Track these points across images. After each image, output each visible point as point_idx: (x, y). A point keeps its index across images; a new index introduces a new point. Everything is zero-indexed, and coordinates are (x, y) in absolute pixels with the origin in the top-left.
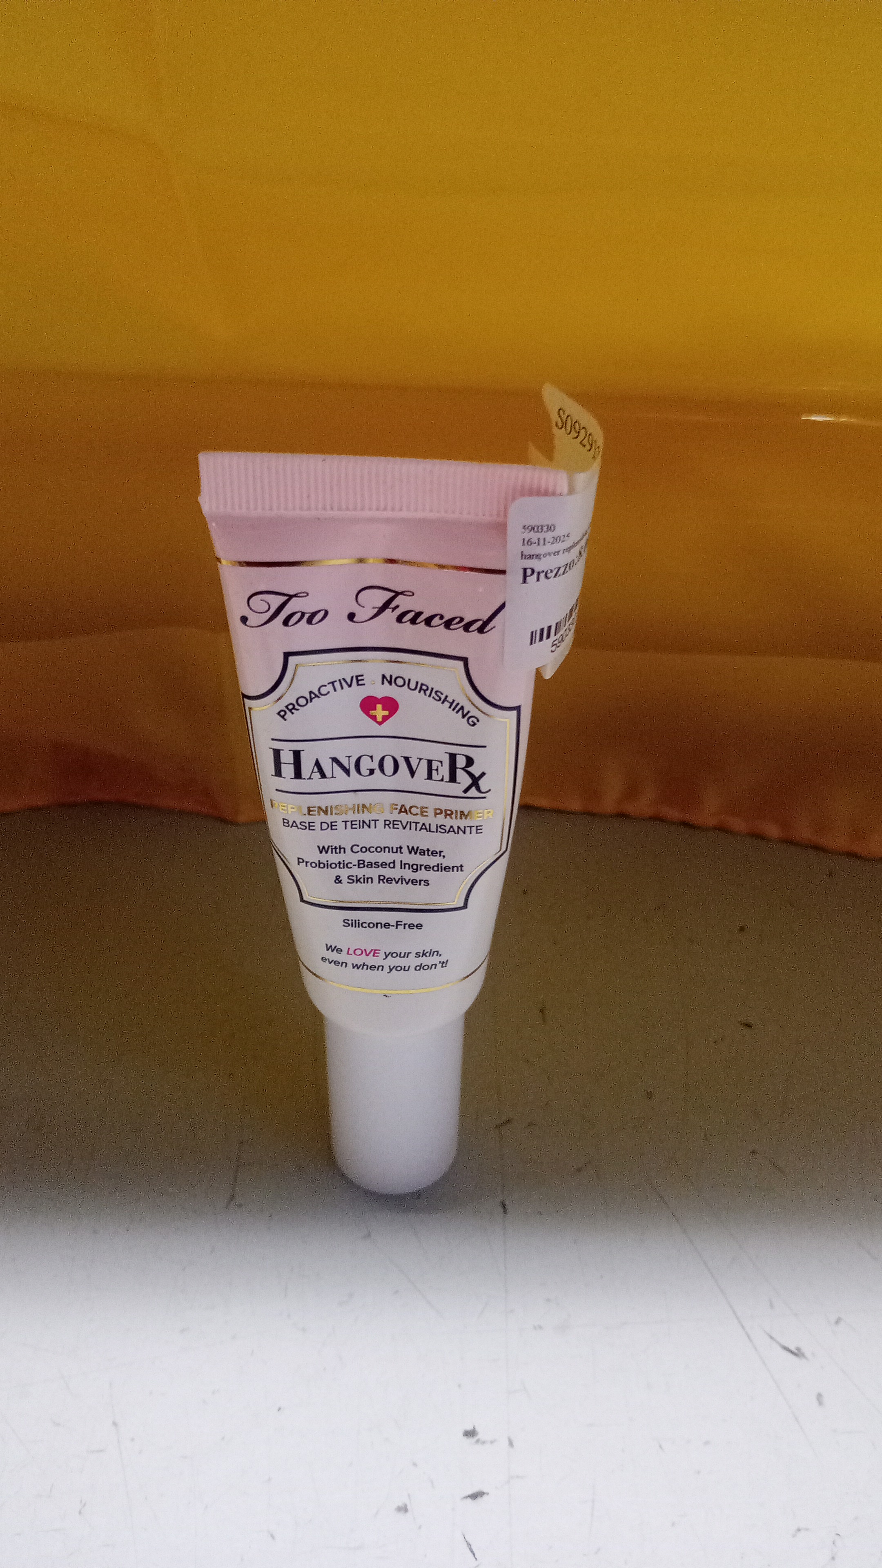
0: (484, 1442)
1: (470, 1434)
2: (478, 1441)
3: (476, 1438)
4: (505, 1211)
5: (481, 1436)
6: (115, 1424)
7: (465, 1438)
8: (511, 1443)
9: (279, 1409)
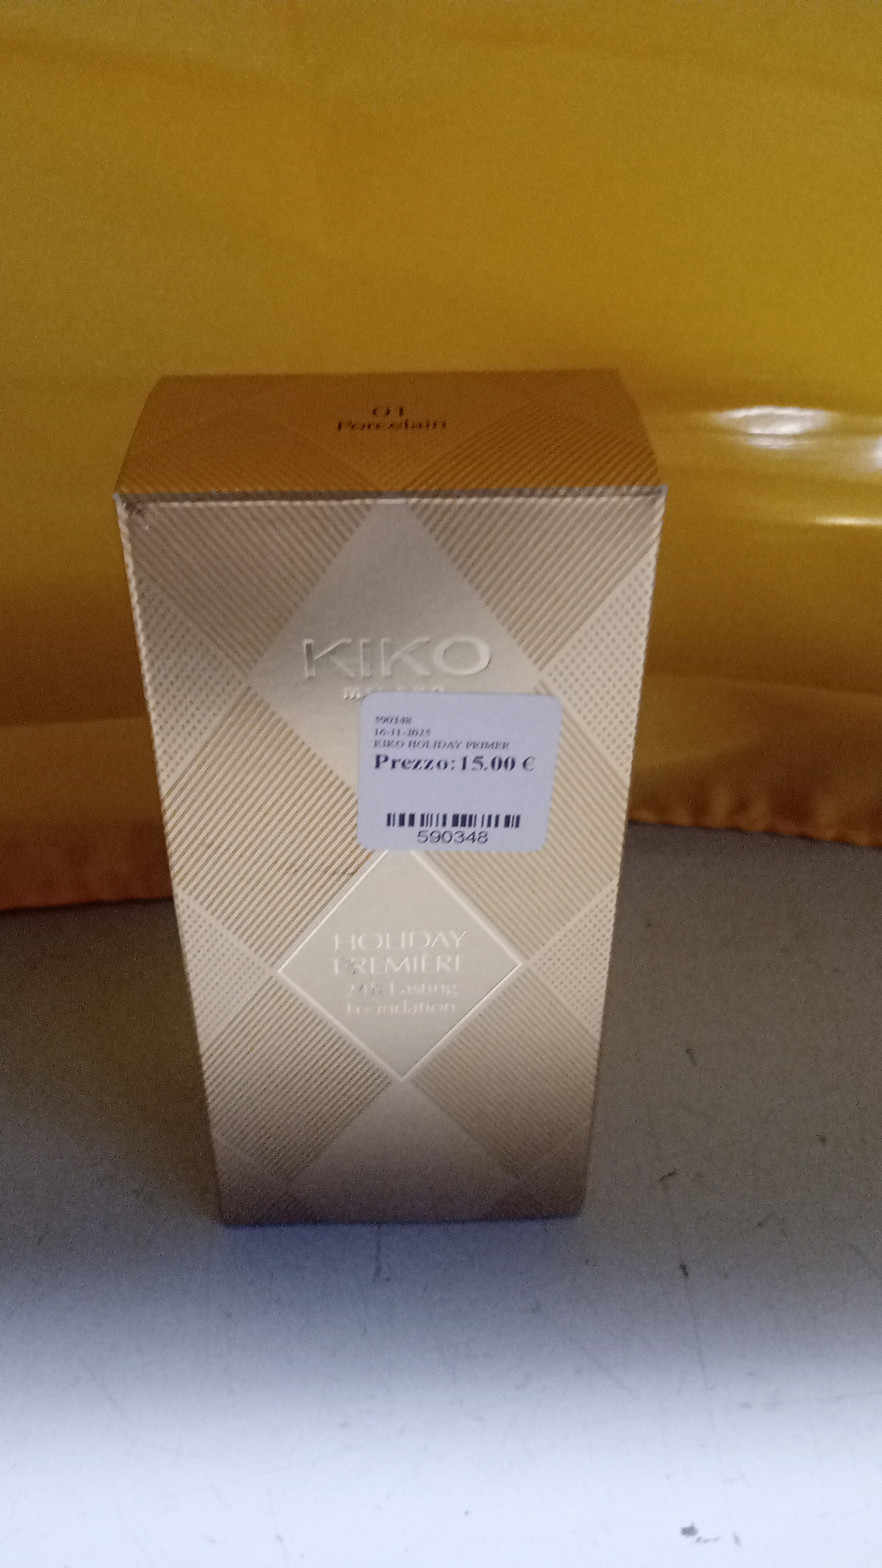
0: (706, 1541)
1: (689, 1531)
2: (699, 1540)
3: (697, 1537)
4: (686, 1274)
5: (702, 1533)
6: (279, 1538)
7: (684, 1537)
8: (737, 1540)
9: (466, 1513)
